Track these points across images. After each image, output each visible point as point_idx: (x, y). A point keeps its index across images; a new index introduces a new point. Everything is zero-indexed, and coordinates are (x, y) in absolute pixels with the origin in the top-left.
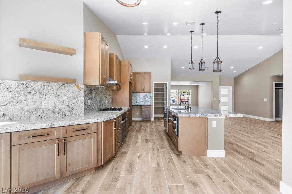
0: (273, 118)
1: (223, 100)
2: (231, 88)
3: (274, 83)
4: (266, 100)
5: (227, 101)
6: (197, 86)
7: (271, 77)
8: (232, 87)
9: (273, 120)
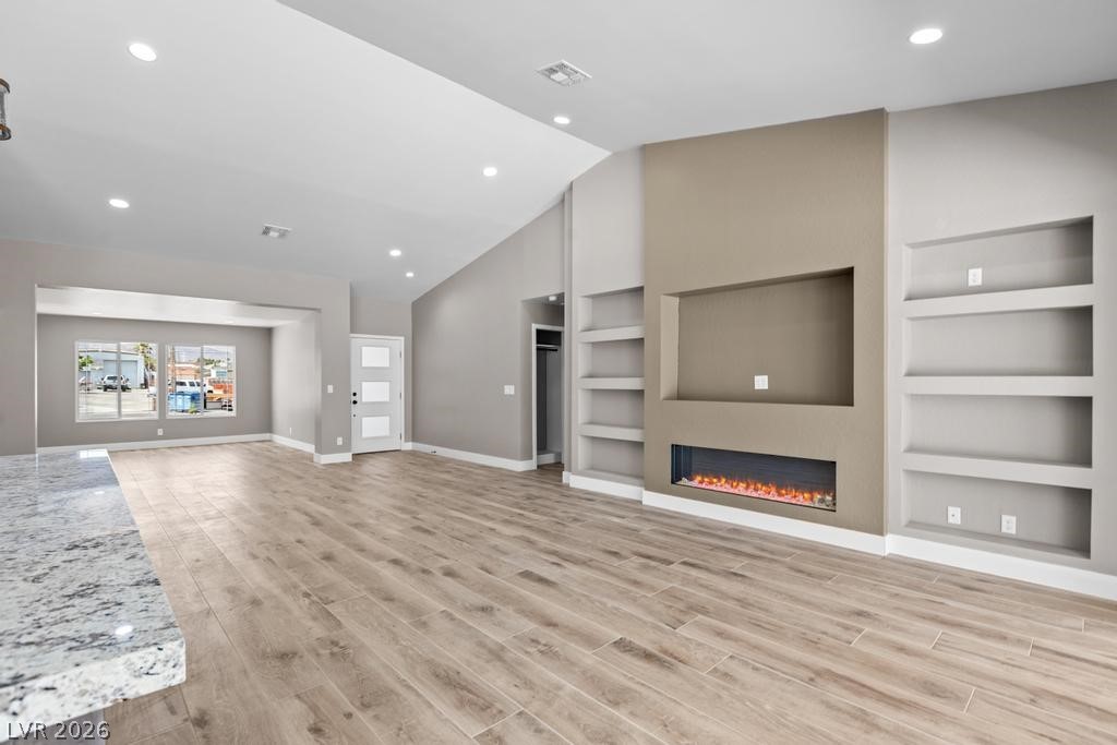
0: (531, 459)
1: (370, 392)
2: (399, 343)
3: (535, 327)
4: (509, 390)
5: (387, 399)
6: (268, 332)
7: (523, 301)
8: (402, 338)
9: (531, 465)
